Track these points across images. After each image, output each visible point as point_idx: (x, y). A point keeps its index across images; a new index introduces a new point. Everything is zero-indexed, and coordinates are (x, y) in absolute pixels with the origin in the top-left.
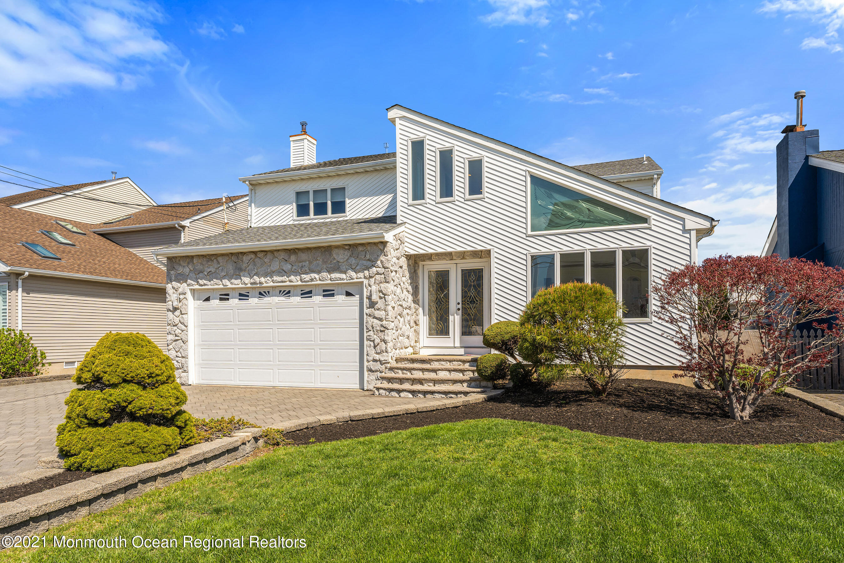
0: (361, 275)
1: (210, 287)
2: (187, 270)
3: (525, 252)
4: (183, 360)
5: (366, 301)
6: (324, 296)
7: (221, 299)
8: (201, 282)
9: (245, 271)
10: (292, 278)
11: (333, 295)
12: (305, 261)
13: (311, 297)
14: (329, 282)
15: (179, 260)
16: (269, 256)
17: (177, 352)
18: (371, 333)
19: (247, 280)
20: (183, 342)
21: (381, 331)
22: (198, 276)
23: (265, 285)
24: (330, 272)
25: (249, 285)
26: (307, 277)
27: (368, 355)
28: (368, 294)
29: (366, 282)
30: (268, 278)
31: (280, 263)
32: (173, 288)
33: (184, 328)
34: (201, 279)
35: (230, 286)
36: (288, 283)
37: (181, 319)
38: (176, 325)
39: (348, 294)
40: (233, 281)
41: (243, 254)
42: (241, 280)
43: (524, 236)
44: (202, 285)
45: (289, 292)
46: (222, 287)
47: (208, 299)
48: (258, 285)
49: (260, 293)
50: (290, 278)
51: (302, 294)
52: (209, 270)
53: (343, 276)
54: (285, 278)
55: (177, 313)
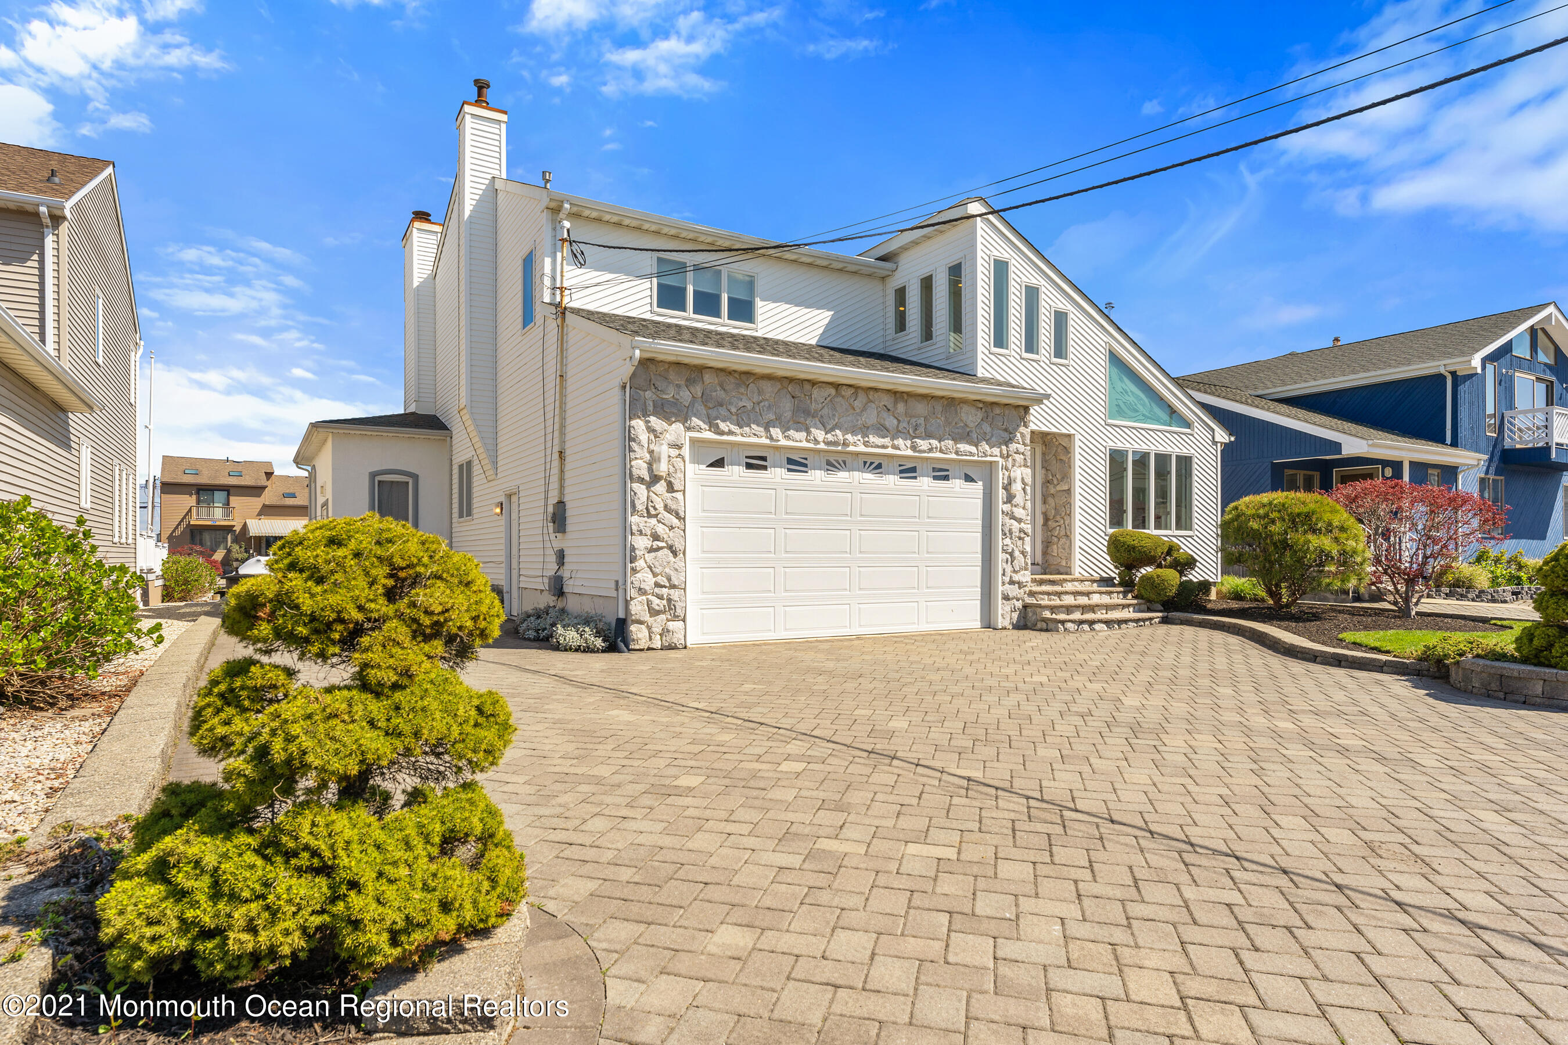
0: (996, 451)
1: (739, 439)
2: (685, 396)
3: (1104, 444)
4: (675, 594)
5: (1001, 494)
6: (935, 478)
7: (749, 466)
8: (723, 426)
9: (813, 417)
10: (900, 442)
11: (946, 478)
12: (919, 417)
13: (915, 478)
14: (953, 456)
15: (667, 370)
16: (862, 397)
17: (655, 575)
18: (1008, 541)
19: (819, 434)
20: (675, 554)
21: (1020, 538)
22: (713, 413)
23: (851, 448)
24: (956, 440)
25: (822, 446)
26: (923, 444)
27: (1004, 575)
28: (1006, 482)
29: (1000, 460)
30: (859, 437)
31: (878, 413)
32: (651, 430)
33: (675, 522)
34: (723, 421)
35: (784, 442)
36: (890, 451)
37: (669, 502)
38: (656, 516)
39: (968, 478)
40: (791, 432)
41: (813, 383)
42: (809, 433)
43: (1103, 423)
44: (722, 433)
45: (879, 466)
46: (768, 441)
47: (719, 463)
48: (840, 448)
49: (829, 463)
50: (896, 442)
51: (901, 472)
52: (741, 404)
53: (973, 449)
54: (886, 441)
55: (660, 487)
